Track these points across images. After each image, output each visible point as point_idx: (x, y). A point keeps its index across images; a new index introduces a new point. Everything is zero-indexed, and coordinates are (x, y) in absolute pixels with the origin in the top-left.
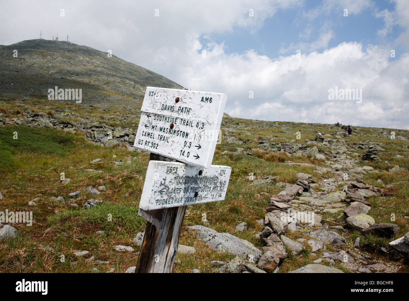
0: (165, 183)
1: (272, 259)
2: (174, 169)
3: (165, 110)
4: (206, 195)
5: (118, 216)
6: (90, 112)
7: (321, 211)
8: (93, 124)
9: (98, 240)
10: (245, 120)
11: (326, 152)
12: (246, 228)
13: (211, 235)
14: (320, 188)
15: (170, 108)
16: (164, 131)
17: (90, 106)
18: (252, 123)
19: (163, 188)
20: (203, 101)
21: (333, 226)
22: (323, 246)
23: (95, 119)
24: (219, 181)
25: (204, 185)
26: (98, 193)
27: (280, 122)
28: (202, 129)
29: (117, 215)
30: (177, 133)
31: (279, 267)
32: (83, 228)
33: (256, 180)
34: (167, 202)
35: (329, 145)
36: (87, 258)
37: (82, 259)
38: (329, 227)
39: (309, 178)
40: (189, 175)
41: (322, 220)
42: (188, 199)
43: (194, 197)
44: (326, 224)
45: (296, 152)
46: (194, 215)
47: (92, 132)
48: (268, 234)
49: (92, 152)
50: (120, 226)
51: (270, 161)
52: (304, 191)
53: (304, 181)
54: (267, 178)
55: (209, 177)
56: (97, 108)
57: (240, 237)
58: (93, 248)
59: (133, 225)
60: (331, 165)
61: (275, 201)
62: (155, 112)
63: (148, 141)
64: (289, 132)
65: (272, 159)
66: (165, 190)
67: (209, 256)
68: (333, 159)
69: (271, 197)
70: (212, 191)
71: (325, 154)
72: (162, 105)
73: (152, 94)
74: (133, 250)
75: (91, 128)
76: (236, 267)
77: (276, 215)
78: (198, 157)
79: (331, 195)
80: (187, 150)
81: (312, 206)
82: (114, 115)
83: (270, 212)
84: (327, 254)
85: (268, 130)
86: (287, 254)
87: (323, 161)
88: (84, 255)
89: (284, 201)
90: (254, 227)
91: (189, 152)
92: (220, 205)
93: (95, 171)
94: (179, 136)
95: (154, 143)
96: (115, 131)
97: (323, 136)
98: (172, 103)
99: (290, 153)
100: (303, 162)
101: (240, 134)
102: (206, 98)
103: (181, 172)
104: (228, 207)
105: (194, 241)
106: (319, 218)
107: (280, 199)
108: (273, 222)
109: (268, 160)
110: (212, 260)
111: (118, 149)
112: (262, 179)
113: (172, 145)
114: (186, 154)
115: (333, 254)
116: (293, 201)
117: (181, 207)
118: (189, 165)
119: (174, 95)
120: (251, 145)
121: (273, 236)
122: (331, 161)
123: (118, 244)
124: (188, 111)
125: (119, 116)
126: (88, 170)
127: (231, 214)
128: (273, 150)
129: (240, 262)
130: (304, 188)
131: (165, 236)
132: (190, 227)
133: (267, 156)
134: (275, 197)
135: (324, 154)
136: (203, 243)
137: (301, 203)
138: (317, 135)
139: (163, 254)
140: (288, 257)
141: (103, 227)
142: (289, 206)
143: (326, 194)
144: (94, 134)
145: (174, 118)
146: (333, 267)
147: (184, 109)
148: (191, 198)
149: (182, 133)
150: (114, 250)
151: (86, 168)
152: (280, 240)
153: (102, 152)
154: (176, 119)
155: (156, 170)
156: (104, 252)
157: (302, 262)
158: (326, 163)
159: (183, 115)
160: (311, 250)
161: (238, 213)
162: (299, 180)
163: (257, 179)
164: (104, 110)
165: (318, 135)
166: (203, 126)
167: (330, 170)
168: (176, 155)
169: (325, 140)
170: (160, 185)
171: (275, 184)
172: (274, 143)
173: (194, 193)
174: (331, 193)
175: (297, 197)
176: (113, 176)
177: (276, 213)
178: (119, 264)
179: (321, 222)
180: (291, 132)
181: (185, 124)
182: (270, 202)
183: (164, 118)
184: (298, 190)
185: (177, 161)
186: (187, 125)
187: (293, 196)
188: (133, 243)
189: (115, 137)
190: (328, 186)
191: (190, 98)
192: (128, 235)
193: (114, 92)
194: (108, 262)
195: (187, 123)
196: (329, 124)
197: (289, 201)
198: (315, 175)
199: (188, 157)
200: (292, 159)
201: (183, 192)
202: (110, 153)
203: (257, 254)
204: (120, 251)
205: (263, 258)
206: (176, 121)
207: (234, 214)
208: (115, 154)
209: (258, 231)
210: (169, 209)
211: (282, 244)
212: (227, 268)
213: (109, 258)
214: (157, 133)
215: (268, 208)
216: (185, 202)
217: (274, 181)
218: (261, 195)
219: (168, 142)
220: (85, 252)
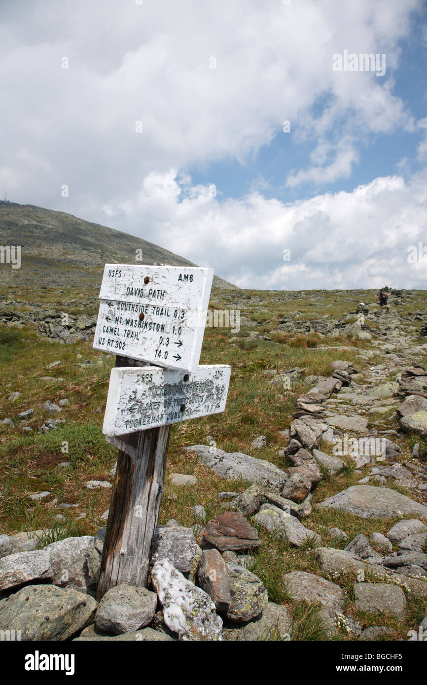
0: (135, 397)
1: (301, 484)
2: (147, 376)
3: (131, 295)
4: (197, 407)
5: (87, 440)
6: (42, 297)
7: (367, 411)
8: (47, 313)
9: (62, 475)
10: (259, 291)
11: (372, 329)
12: (265, 443)
13: (217, 457)
14: (365, 380)
15: (138, 292)
16: (131, 325)
17: (42, 288)
18: (268, 295)
19: (134, 404)
20: (181, 280)
21: (383, 430)
22: (371, 460)
23: (50, 305)
24: (215, 386)
25: (193, 394)
26: (59, 409)
27: (308, 291)
28: (182, 318)
29: (85, 439)
30: (150, 325)
31: (312, 493)
32: (40, 461)
33: (277, 376)
34: (142, 423)
35: (375, 319)
36: (48, 501)
37: (40, 504)
38: (378, 433)
39: (349, 366)
40: (169, 383)
41: (368, 424)
42: (172, 416)
43: (180, 412)
44: (374, 428)
45: (332, 331)
46: (192, 430)
47: (47, 325)
48: (296, 449)
49: (49, 352)
50: (91, 454)
51: (295, 346)
52: (343, 386)
53: (343, 372)
54: (292, 371)
55: (200, 383)
56: (52, 290)
57: (258, 457)
58: (56, 487)
59: (109, 452)
60: (380, 346)
61: (304, 402)
62: (118, 299)
63: (111, 339)
64: (321, 304)
65: (297, 344)
66: (136, 407)
67: (215, 486)
68: (381, 338)
69: (298, 398)
70: (206, 401)
71: (371, 331)
72: (126, 289)
73: (112, 274)
74: (111, 486)
75: (44, 319)
76: (252, 499)
77: (305, 423)
78: (179, 358)
79: (379, 388)
80: (163, 348)
81: (355, 405)
82: (75, 298)
83: (298, 418)
84: (375, 470)
85: (291, 303)
86: (322, 474)
87: (369, 341)
88: (44, 497)
89: (316, 402)
90: (276, 442)
91: (166, 352)
92: (228, 414)
93: (54, 378)
94: (152, 329)
95: (119, 342)
96: (78, 321)
97: (367, 306)
98: (139, 285)
99: (323, 333)
100: (341, 344)
101: (252, 312)
102: (185, 275)
103: (158, 379)
104: (239, 417)
105: (194, 467)
106: (365, 422)
107: (310, 399)
108: (302, 432)
109: (293, 345)
110: (221, 492)
111: (85, 345)
112: (286, 373)
113: (143, 343)
114: (162, 354)
115: (384, 468)
116: (329, 400)
117: (163, 427)
118: (168, 369)
119: (142, 273)
120: (270, 326)
121: (302, 451)
122: (379, 340)
123: (90, 479)
124: (161, 295)
125: (84, 298)
126: (44, 378)
127: (244, 426)
128: (299, 330)
129: (257, 491)
130: (342, 381)
131: (145, 468)
132: (188, 448)
133: (291, 340)
134: (303, 397)
135: (369, 331)
136: (207, 469)
137: (339, 403)
138: (358, 306)
139: (143, 492)
140: (324, 479)
141: (67, 457)
142: (323, 408)
143: (373, 387)
144: (49, 327)
145: (144, 305)
146: (384, 487)
147: (157, 292)
148: (176, 414)
149: (156, 326)
150: (84, 488)
151: (41, 376)
152: (311, 456)
153: (62, 351)
154: (147, 307)
155: (121, 380)
156: (71, 491)
157: (343, 484)
158: (373, 343)
159: (155, 301)
160: (355, 465)
161: (253, 424)
162: (335, 371)
163: (279, 374)
164: (62, 292)
165: (361, 305)
166: (183, 314)
167: (378, 352)
168: (150, 357)
169: (370, 312)
170: (129, 401)
171: (303, 380)
172: (301, 321)
173: (180, 407)
174: (380, 385)
175: (334, 394)
176: (79, 385)
177: (305, 419)
178: (93, 507)
179: (367, 427)
180: (323, 304)
181: (160, 313)
182: (297, 405)
183: (131, 306)
184: (335, 385)
185: (152, 365)
186: (162, 314)
187: (328, 393)
188: (110, 477)
189: (78, 330)
190: (376, 376)
191: (164, 277)
192: (102, 466)
193: (75, 266)
194: (77, 505)
195: (162, 312)
196: (374, 289)
197: (322, 401)
198: (358, 362)
199: (166, 358)
200: (325, 342)
201: (163, 407)
202: (73, 352)
203: (281, 479)
204: (93, 488)
205: (289, 483)
206: (146, 310)
207: (247, 426)
208: (80, 353)
209: (283, 446)
210: (147, 431)
211: (314, 462)
212: (240, 501)
213: (78, 500)
214: (122, 328)
215: (295, 413)
216: (168, 420)
217: (302, 375)
218: (284, 395)
219: (138, 339)
220: (44, 494)
